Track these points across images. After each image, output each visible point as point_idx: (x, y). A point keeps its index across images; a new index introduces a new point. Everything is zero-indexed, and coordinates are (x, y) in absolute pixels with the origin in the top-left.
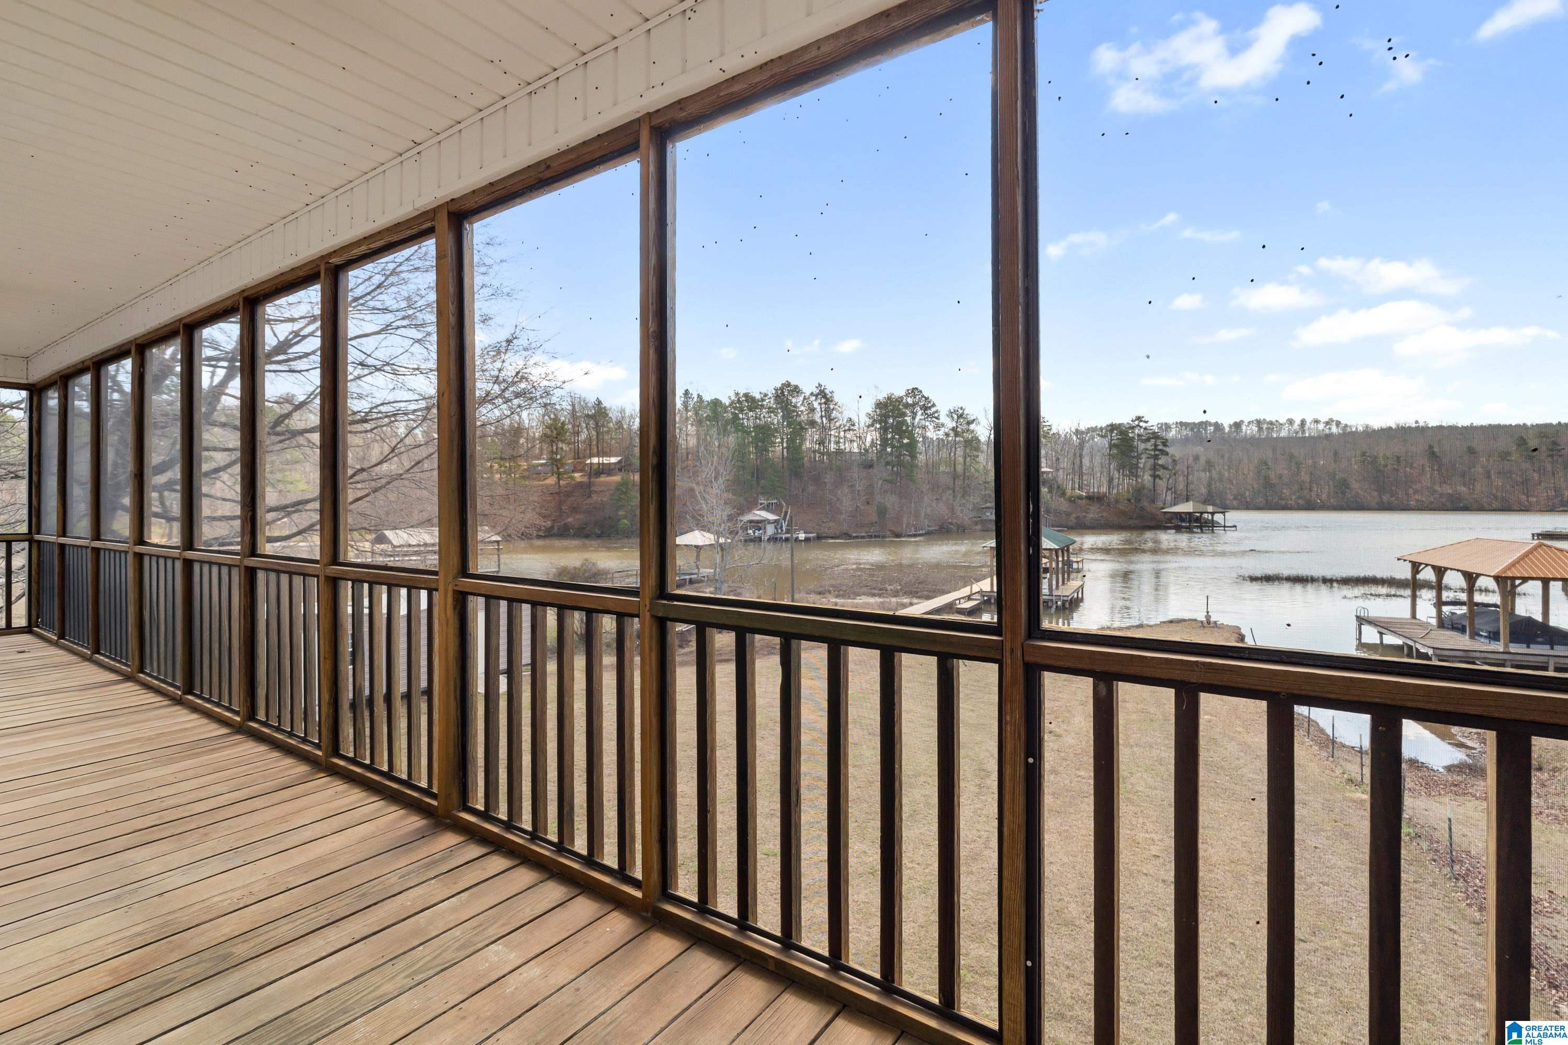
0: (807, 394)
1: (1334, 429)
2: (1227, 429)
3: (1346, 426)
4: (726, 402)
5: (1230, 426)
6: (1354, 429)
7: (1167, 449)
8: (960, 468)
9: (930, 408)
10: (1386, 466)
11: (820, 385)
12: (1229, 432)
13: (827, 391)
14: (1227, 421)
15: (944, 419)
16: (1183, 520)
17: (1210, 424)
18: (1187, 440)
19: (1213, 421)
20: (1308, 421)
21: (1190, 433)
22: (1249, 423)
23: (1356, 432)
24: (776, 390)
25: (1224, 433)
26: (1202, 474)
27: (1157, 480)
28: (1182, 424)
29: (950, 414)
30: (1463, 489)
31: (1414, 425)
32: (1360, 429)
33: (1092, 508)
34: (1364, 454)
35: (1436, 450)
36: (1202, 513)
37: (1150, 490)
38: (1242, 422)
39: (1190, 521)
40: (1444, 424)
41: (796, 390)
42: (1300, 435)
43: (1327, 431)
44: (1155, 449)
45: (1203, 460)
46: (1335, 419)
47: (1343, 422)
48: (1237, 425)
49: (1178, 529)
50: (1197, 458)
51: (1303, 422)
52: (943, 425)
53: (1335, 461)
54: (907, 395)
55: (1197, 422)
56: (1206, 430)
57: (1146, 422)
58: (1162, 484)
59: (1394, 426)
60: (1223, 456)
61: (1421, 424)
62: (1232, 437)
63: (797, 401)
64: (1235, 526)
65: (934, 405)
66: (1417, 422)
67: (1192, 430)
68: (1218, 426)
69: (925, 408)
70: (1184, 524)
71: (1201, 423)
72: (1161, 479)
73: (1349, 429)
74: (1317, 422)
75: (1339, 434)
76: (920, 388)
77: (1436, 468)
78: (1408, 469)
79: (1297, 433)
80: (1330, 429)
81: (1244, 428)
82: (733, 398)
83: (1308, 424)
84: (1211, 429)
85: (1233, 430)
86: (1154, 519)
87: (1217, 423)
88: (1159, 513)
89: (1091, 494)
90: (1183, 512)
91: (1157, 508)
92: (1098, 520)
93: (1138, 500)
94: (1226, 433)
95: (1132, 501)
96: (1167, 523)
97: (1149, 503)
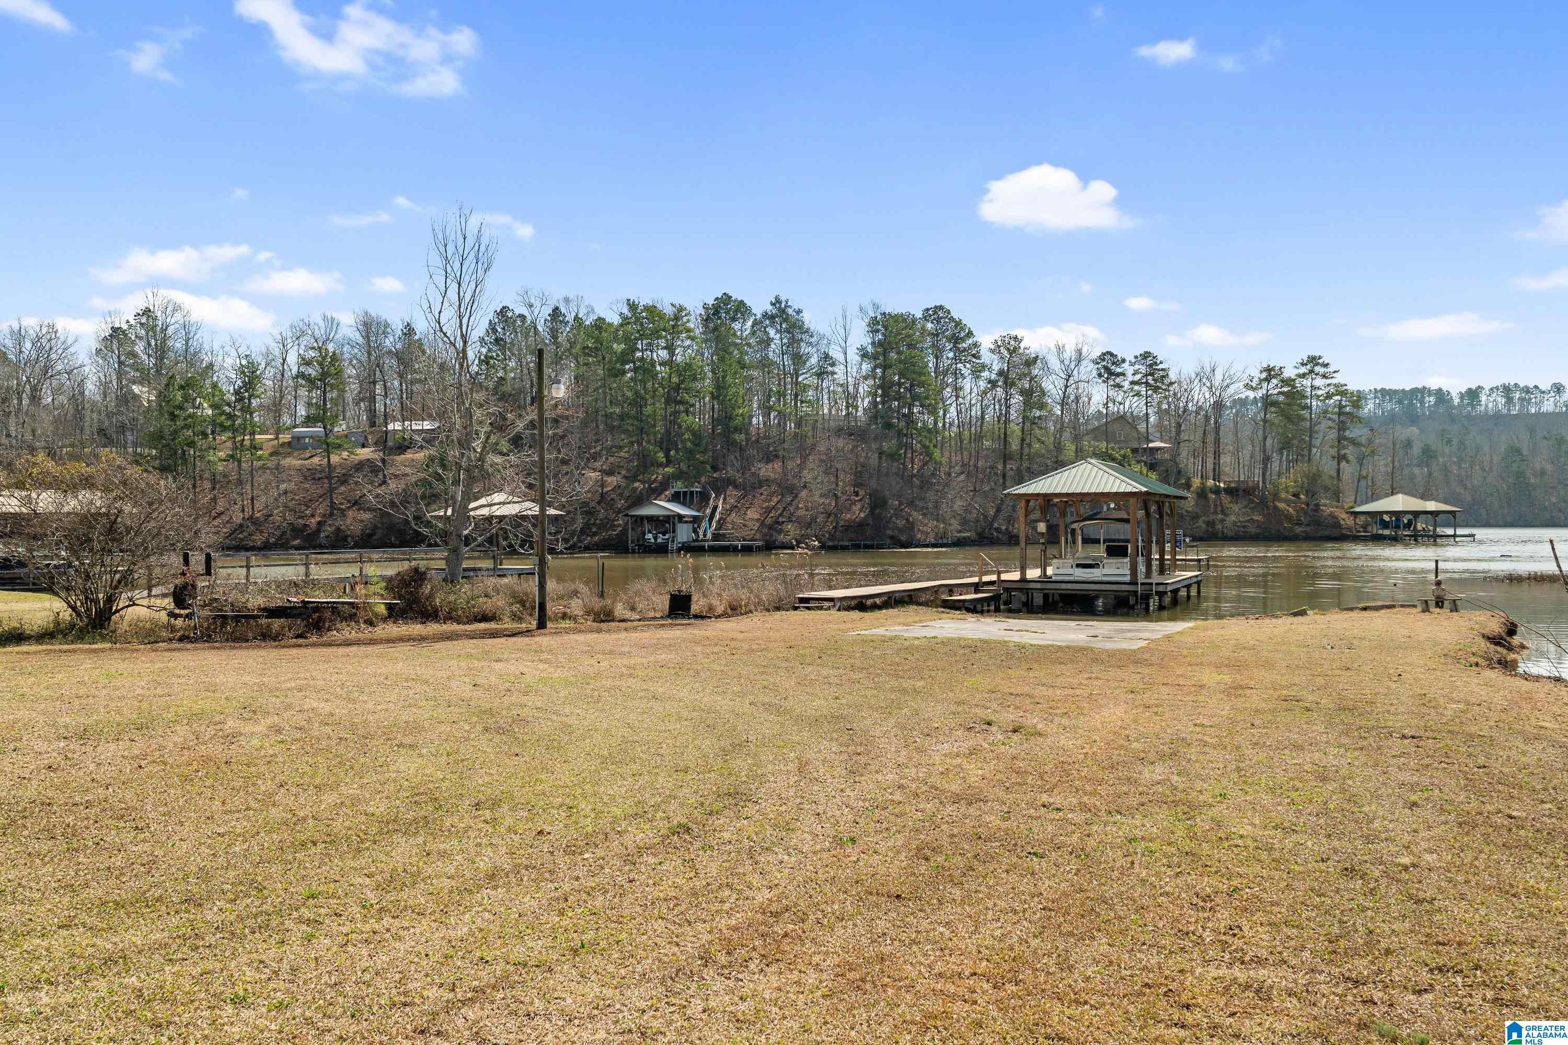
0: (759, 316)
2: (1456, 401)
4: (615, 320)
5: (1462, 396)
7: (1358, 412)
8: (1015, 445)
9: (963, 340)
11: (778, 301)
12: (1460, 405)
13: (790, 311)
14: (1455, 386)
15: (986, 357)
16: (1385, 525)
17: (1430, 393)
18: (1392, 418)
19: (1434, 387)
21: (1397, 406)
22: (1492, 389)
24: (705, 307)
25: (1452, 407)
26: (1416, 471)
27: (1343, 464)
28: (1384, 393)
29: (996, 349)
33: (1234, 506)
36: (1415, 514)
37: (1331, 477)
38: (1480, 388)
39: (1398, 527)
41: (741, 309)
44: (1340, 413)
45: (1416, 450)
48: (1473, 394)
49: (1377, 539)
50: (1408, 444)
52: (984, 367)
54: (925, 318)
55: (1408, 389)
56: (1422, 402)
57: (1326, 365)
58: (1349, 470)
60: (1449, 442)
62: (1464, 412)
63: (743, 328)
64: (1472, 536)
65: (970, 334)
67: (1400, 402)
68: (1440, 395)
69: (955, 340)
70: (1386, 532)
71: (1415, 391)
72: (1348, 461)
76: (947, 307)
81: (1483, 398)
82: (625, 311)
84: (1432, 399)
85: (1466, 402)
86: (1337, 525)
87: (1440, 389)
88: (1344, 516)
89: (1233, 485)
90: (1387, 513)
91: (1342, 507)
92: (1244, 527)
93: (1311, 493)
94: (1455, 408)
95: (1302, 496)
96: (1359, 531)
97: (1329, 499)
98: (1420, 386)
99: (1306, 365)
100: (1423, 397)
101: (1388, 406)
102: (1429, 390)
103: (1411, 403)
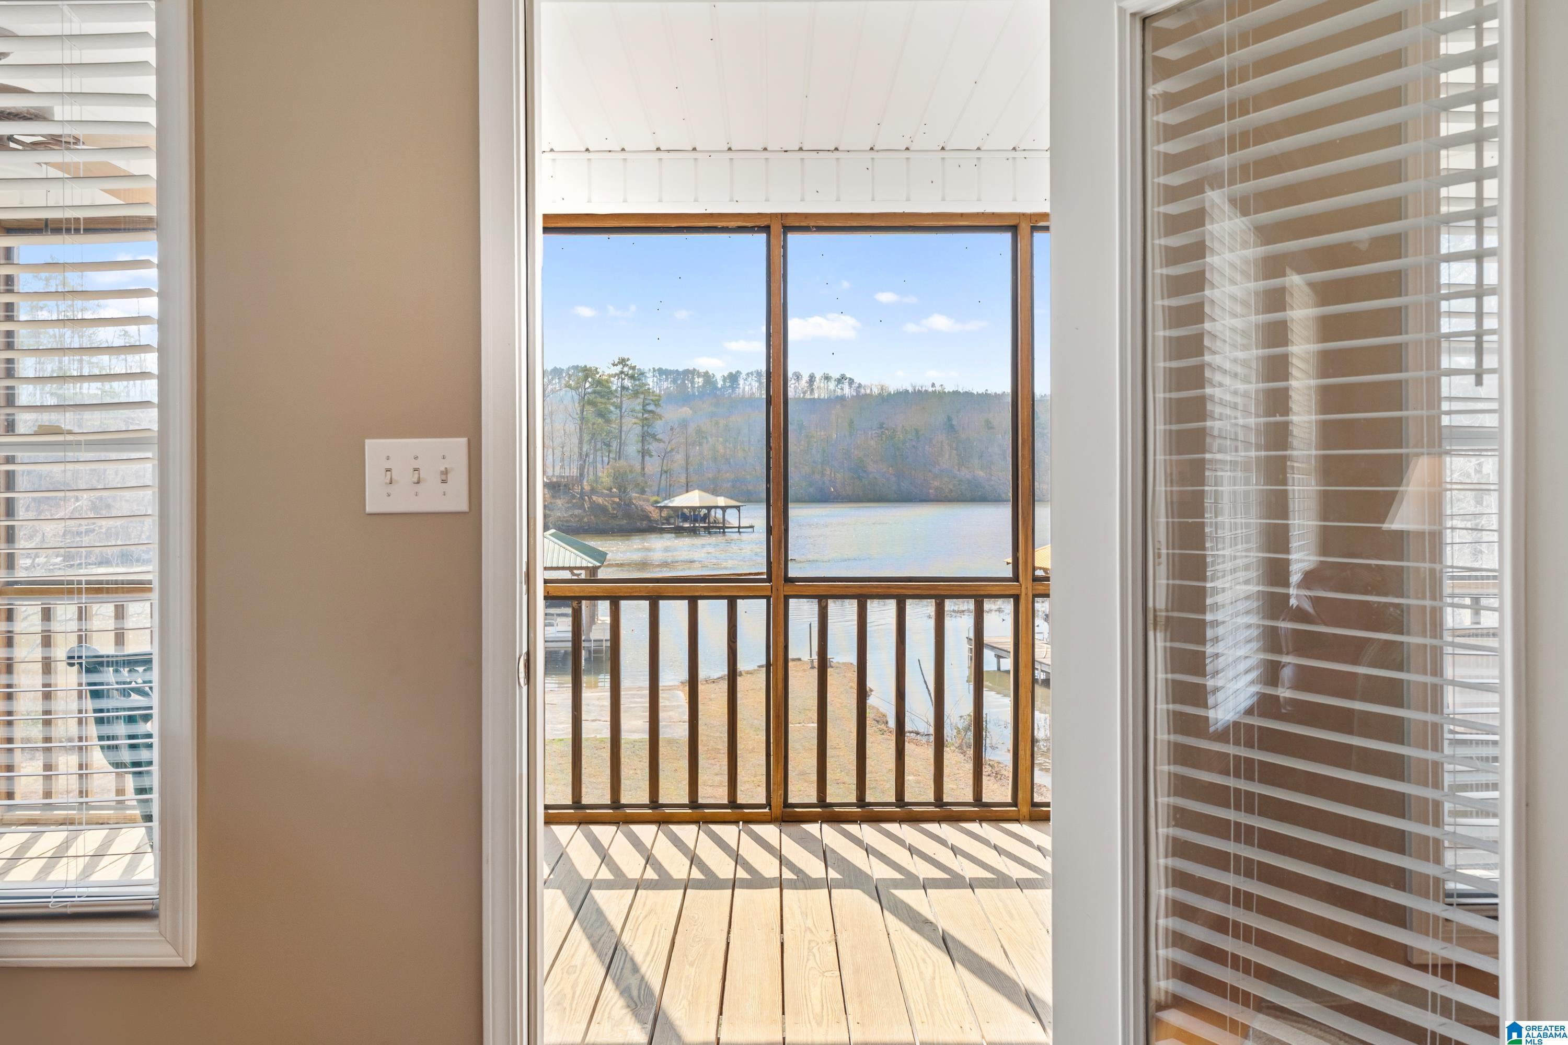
1: (847, 391)
2: (720, 383)
3: (860, 386)
5: (724, 379)
6: (868, 391)
7: (658, 410)
10: (904, 442)
12: (724, 387)
16: (685, 518)
17: (699, 375)
18: (668, 396)
19: (702, 370)
20: (818, 376)
21: (672, 387)
22: (748, 374)
23: (871, 395)
25: (716, 388)
27: (647, 459)
30: (982, 474)
31: (930, 389)
32: (876, 391)
33: (559, 502)
34: (881, 426)
35: (954, 422)
36: (709, 508)
37: (638, 472)
38: (738, 372)
39: (694, 521)
40: (960, 390)
42: (808, 396)
43: (839, 392)
44: (645, 411)
46: (848, 376)
47: (857, 380)
49: (678, 531)
51: (812, 378)
53: (851, 435)
55: (681, 370)
56: (692, 382)
59: (910, 390)
60: (716, 423)
61: (938, 388)
62: (726, 394)
64: (752, 527)
66: (933, 385)
67: (674, 381)
68: (707, 377)
70: (687, 525)
71: (687, 372)
72: (651, 456)
73: (862, 391)
74: (827, 378)
75: (853, 396)
77: (954, 445)
78: (927, 447)
79: (805, 393)
80: (842, 389)
81: (741, 382)
83: (817, 379)
84: (699, 381)
85: (728, 384)
86: (647, 517)
87: (707, 373)
88: (651, 509)
89: (555, 480)
90: (687, 508)
91: (648, 501)
92: (567, 521)
93: (622, 489)
94: (720, 389)
95: (614, 490)
96: (663, 524)
97: (638, 493)
98: (691, 368)
99: (617, 365)
100: (693, 378)
101: (665, 385)
102: (698, 372)
103: (683, 382)
